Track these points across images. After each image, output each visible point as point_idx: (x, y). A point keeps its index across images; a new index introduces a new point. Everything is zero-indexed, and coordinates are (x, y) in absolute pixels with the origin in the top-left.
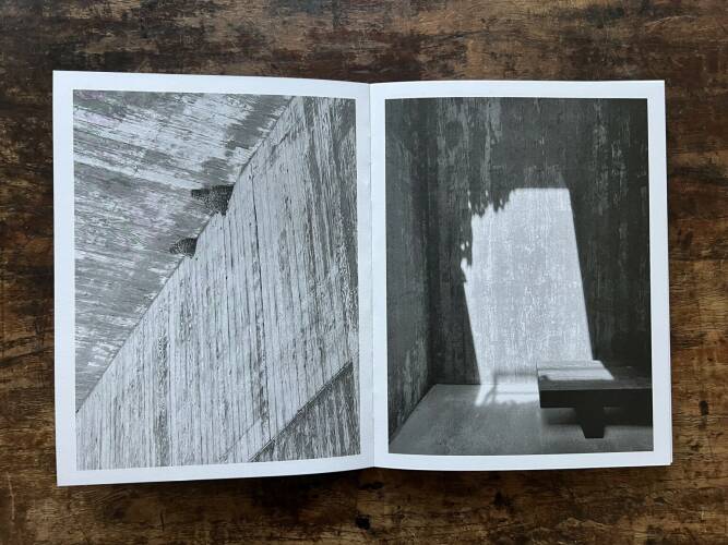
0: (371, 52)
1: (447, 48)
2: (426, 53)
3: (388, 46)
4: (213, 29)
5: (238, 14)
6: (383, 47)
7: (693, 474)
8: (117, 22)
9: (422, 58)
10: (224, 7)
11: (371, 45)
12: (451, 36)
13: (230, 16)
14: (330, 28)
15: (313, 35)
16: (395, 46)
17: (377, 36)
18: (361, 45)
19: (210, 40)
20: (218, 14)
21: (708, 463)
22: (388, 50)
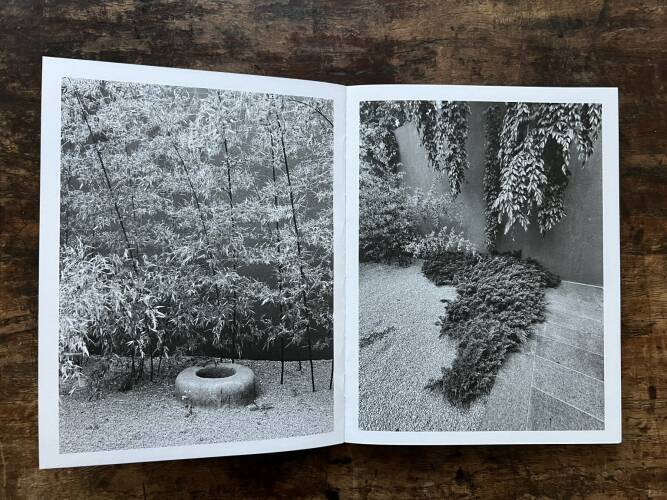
0: (347, 54)
1: (419, 53)
2: (398, 57)
3: (363, 50)
4: (201, 31)
5: (225, 18)
6: (359, 51)
7: (641, 454)
8: (112, 24)
9: (395, 62)
10: (212, 11)
11: (348, 49)
12: (423, 42)
13: (217, 19)
14: (310, 33)
15: (294, 39)
16: (370, 50)
17: (354, 41)
18: (339, 49)
19: (198, 42)
20: (206, 18)
21: (655, 444)
22: (363, 54)
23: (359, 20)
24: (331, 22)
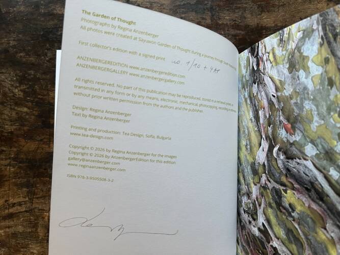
23: (240, 13)
24: (223, 15)
